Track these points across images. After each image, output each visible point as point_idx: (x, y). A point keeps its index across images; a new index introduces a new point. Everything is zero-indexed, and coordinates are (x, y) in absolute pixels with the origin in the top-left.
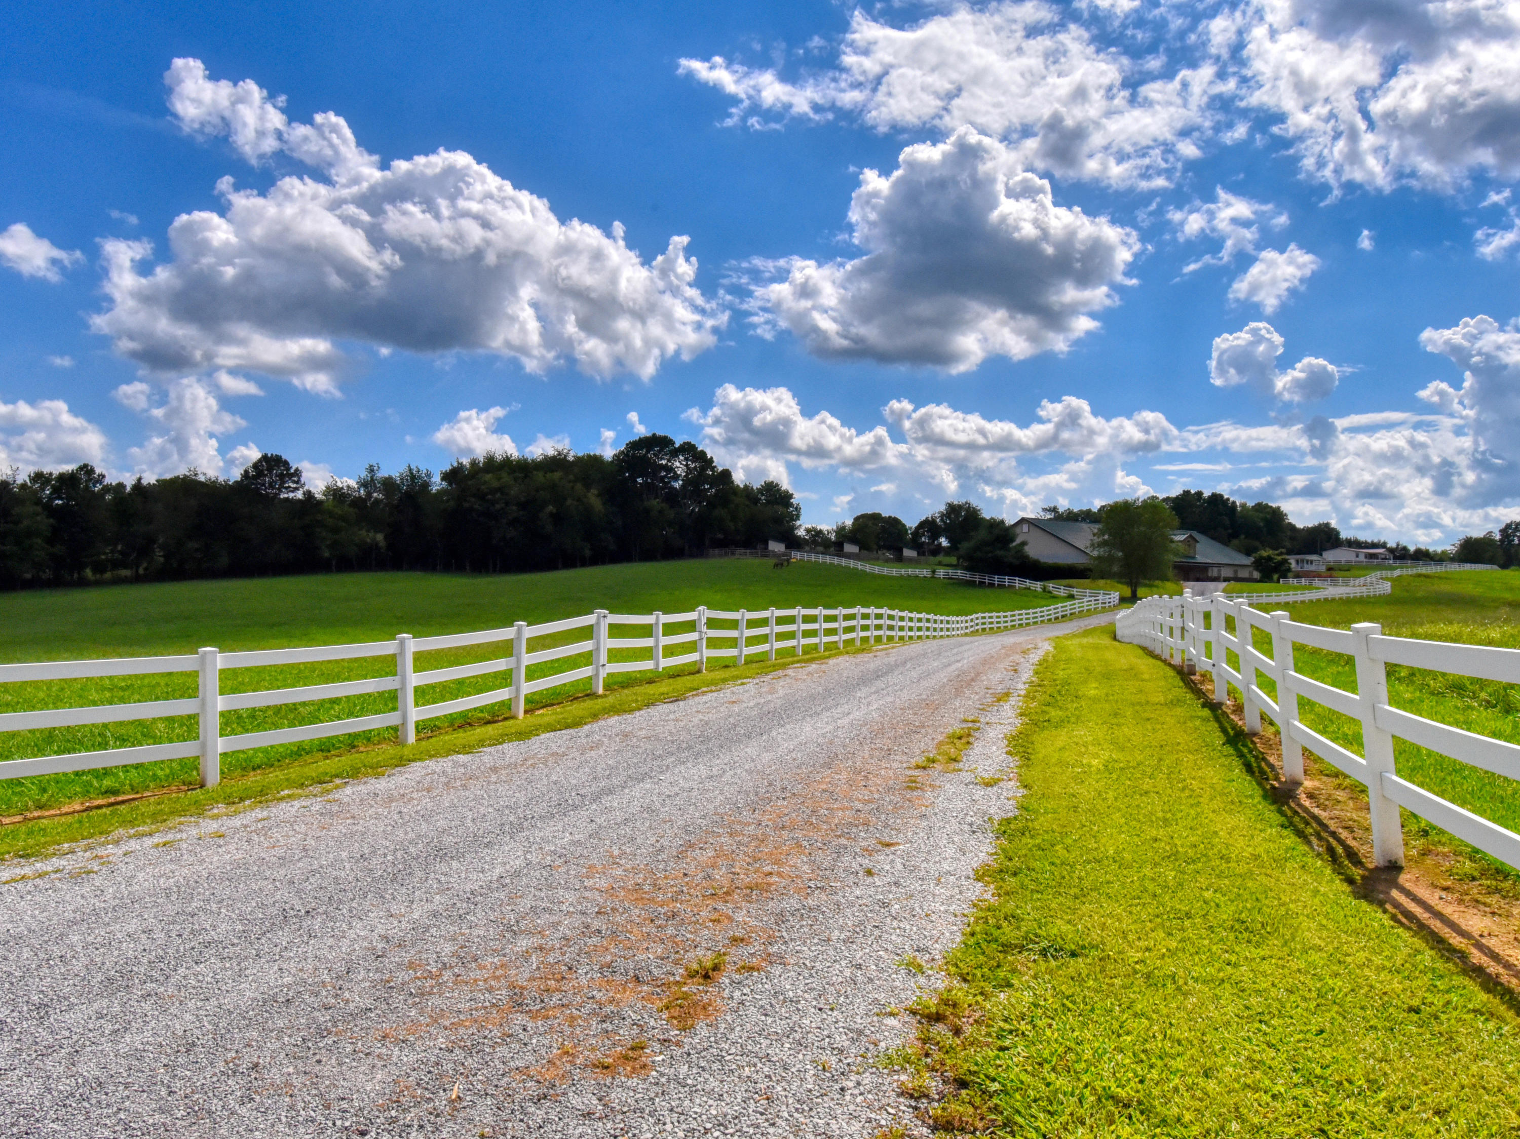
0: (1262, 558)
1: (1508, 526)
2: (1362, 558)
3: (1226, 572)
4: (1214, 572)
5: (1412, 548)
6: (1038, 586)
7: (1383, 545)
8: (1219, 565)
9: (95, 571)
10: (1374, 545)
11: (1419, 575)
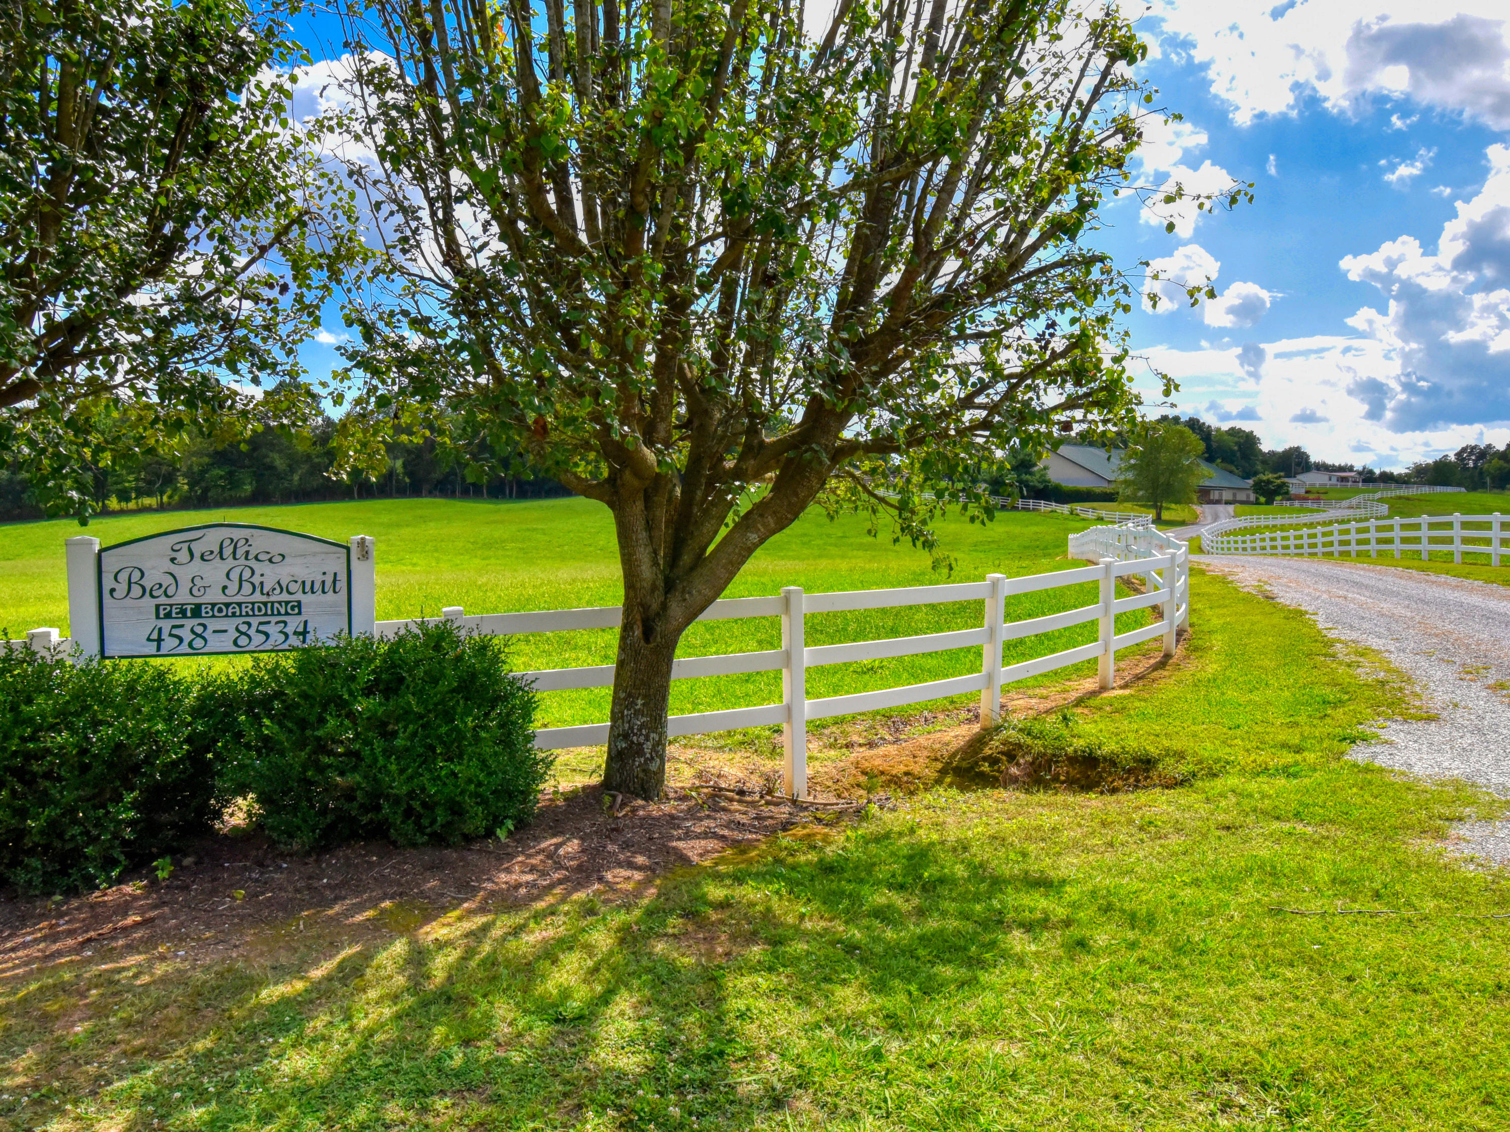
0: (1261, 481)
1: (1464, 450)
2: (1334, 481)
3: (1227, 495)
4: (1215, 495)
5: (1377, 471)
6: (1065, 509)
7: (1351, 469)
8: (1221, 489)
9: (120, 499)
10: (1341, 469)
11: (1400, 498)
